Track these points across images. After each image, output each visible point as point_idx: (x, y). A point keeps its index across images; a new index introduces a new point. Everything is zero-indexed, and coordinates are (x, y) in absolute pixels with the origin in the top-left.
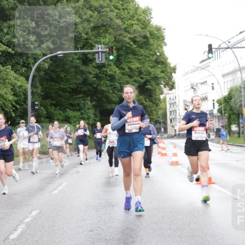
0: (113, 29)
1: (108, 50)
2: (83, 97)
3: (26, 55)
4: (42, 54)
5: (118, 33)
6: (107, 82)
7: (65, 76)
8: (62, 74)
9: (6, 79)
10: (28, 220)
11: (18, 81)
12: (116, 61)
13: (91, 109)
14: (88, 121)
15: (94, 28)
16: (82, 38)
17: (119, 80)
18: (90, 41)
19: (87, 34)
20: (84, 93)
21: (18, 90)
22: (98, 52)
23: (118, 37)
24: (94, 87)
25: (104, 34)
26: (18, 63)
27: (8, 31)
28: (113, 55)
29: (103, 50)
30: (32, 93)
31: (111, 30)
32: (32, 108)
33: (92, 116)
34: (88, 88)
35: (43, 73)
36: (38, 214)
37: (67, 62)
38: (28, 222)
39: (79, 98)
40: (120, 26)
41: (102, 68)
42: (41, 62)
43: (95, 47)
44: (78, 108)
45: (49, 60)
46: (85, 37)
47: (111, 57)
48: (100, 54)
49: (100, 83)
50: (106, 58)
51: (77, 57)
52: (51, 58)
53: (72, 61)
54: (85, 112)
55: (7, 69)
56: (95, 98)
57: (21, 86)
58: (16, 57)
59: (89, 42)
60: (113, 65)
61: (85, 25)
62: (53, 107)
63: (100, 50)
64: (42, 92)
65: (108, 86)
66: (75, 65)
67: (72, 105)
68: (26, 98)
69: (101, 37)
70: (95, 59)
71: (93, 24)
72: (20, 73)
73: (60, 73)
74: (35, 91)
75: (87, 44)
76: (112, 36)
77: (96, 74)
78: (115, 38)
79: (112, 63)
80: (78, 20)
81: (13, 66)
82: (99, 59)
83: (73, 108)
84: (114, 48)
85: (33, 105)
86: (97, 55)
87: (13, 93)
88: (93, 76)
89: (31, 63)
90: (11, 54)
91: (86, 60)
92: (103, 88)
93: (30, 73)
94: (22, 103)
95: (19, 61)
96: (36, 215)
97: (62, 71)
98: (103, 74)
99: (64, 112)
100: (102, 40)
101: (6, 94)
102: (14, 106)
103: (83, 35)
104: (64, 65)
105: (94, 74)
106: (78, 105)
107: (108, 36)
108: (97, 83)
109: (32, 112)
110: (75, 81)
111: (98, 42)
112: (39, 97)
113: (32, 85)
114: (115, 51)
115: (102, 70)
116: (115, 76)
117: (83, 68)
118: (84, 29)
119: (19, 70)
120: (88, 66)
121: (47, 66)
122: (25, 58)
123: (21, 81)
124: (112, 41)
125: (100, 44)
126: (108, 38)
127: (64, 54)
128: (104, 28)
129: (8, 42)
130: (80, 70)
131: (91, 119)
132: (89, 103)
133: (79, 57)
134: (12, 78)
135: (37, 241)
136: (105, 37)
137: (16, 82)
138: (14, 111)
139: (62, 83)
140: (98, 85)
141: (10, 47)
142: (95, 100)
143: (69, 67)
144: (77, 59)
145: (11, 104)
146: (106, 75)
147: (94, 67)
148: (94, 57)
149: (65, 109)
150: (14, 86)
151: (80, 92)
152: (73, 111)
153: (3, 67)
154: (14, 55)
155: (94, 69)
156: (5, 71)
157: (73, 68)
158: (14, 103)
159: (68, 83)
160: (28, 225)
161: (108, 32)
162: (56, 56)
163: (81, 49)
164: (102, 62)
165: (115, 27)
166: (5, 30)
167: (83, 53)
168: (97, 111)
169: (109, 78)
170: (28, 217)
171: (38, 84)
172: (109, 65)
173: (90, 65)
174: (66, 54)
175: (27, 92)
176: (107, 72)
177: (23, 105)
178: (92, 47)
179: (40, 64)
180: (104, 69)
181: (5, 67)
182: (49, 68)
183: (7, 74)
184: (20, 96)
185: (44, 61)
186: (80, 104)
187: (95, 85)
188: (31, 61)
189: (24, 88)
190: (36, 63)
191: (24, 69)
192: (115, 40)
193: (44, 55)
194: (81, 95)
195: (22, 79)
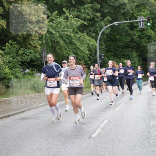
0: (149, 6)
1: (146, 20)
2: (131, 50)
3: (95, 26)
4: (105, 24)
5: (152, 8)
6: (146, 40)
7: (119, 37)
8: (117, 36)
9: (84, 41)
10: (102, 126)
11: (91, 41)
12: (151, 26)
13: (136, 57)
14: (134, 65)
15: (137, 6)
16: (130, 13)
17: (154, 38)
18: (134, 14)
19: (132, 10)
20: (132, 47)
21: (91, 47)
22: (140, 22)
23: (153, 11)
24: (138, 44)
25: (143, 10)
26: (90, 31)
27: (84, 11)
28: (149, 23)
29: (143, 20)
30: (100, 49)
31: (148, 7)
32: (100, 58)
33: (137, 62)
34: (134, 45)
35: (106, 36)
36: (108, 122)
37: (121, 29)
38: (102, 127)
39: (129, 51)
40: (154, 4)
41: (143, 31)
42: (105, 29)
43: (138, 18)
44: (128, 57)
45: (109, 28)
46: (132, 12)
47: (149, 24)
48: (141, 23)
49: (142, 41)
50: (145, 25)
51: (126, 25)
52: (110, 27)
53: (123, 28)
54: (133, 59)
55: (84, 34)
56: (139, 51)
57: (93, 45)
58: (89, 27)
59: (134, 16)
60: (150, 29)
61: (131, 4)
62: (112, 57)
63: (141, 20)
64: (106, 48)
65: (147, 43)
66: (126, 30)
67: (124, 55)
68: (96, 52)
69: (141, 11)
70: (138, 26)
71: (136, 4)
72: (92, 37)
73: (116, 36)
74: (101, 47)
75: (133, 17)
76: (148, 10)
77: (139, 36)
78: (150, 12)
79: (149, 28)
80: (127, 2)
81: (87, 33)
82: (141, 25)
83: (125, 57)
84: (150, 18)
85: (101, 56)
86: (139, 23)
87: (88, 49)
88: (137, 36)
89: (98, 30)
90: (86, 25)
91: (132, 27)
92: (144, 44)
93: (98, 36)
94: (94, 55)
95: (91, 29)
96: (107, 123)
97: (117, 34)
98: (144, 35)
99: (119, 60)
100: (143, 14)
101: (84, 50)
102: (89, 57)
103: (130, 11)
104: (118, 31)
105: (138, 36)
106: (128, 55)
107: (146, 11)
108: (140, 41)
109: (100, 61)
110: (126, 40)
111: (140, 15)
112: (104, 51)
113: (99, 44)
114: (151, 20)
115: (143, 32)
116: (151, 36)
117: (130, 32)
118: (131, 7)
119: (91, 35)
120: (134, 30)
121: (108, 32)
122: (94, 27)
123: (92, 42)
124: (149, 13)
125: (141, 16)
126: (146, 12)
127: (118, 24)
128: (143, 6)
129: (84, 18)
130: (128, 33)
131: (137, 64)
132: (135, 54)
133: (128, 25)
134: (88, 40)
135: (108, 138)
136: (144, 11)
137: (90, 42)
138: (89, 60)
139: (117, 42)
140: (141, 42)
141: (85, 21)
142: (139, 52)
143: (121, 32)
144: (127, 26)
145: (88, 56)
146: (146, 36)
147: (138, 31)
148: (138, 24)
149: (120, 58)
150: (88, 45)
151: (129, 47)
152: (125, 59)
153: (82, 33)
154: (88, 26)
155: (138, 32)
156: (83, 36)
157: (124, 32)
158: (89, 55)
159: (121, 41)
160: (102, 129)
161: (146, 8)
162: (113, 25)
163: (129, 20)
164: (143, 27)
165: (150, 4)
166: (82, 11)
167: (130, 22)
168: (140, 58)
169: (147, 38)
170: (101, 124)
171: (103, 43)
172: (147, 29)
173: (135, 30)
174: (119, 23)
175: (96, 48)
176: (146, 34)
177: (94, 56)
178: (136, 18)
179: (104, 31)
180: (144, 32)
181: (83, 34)
182: (109, 33)
183: (84, 38)
184: (92, 51)
185: (106, 29)
186: (129, 55)
187: (138, 42)
188: (98, 29)
189: (95, 46)
190: (101, 30)
191: (94, 34)
192: (151, 13)
193: (106, 25)
194: (129, 49)
195: (93, 40)
